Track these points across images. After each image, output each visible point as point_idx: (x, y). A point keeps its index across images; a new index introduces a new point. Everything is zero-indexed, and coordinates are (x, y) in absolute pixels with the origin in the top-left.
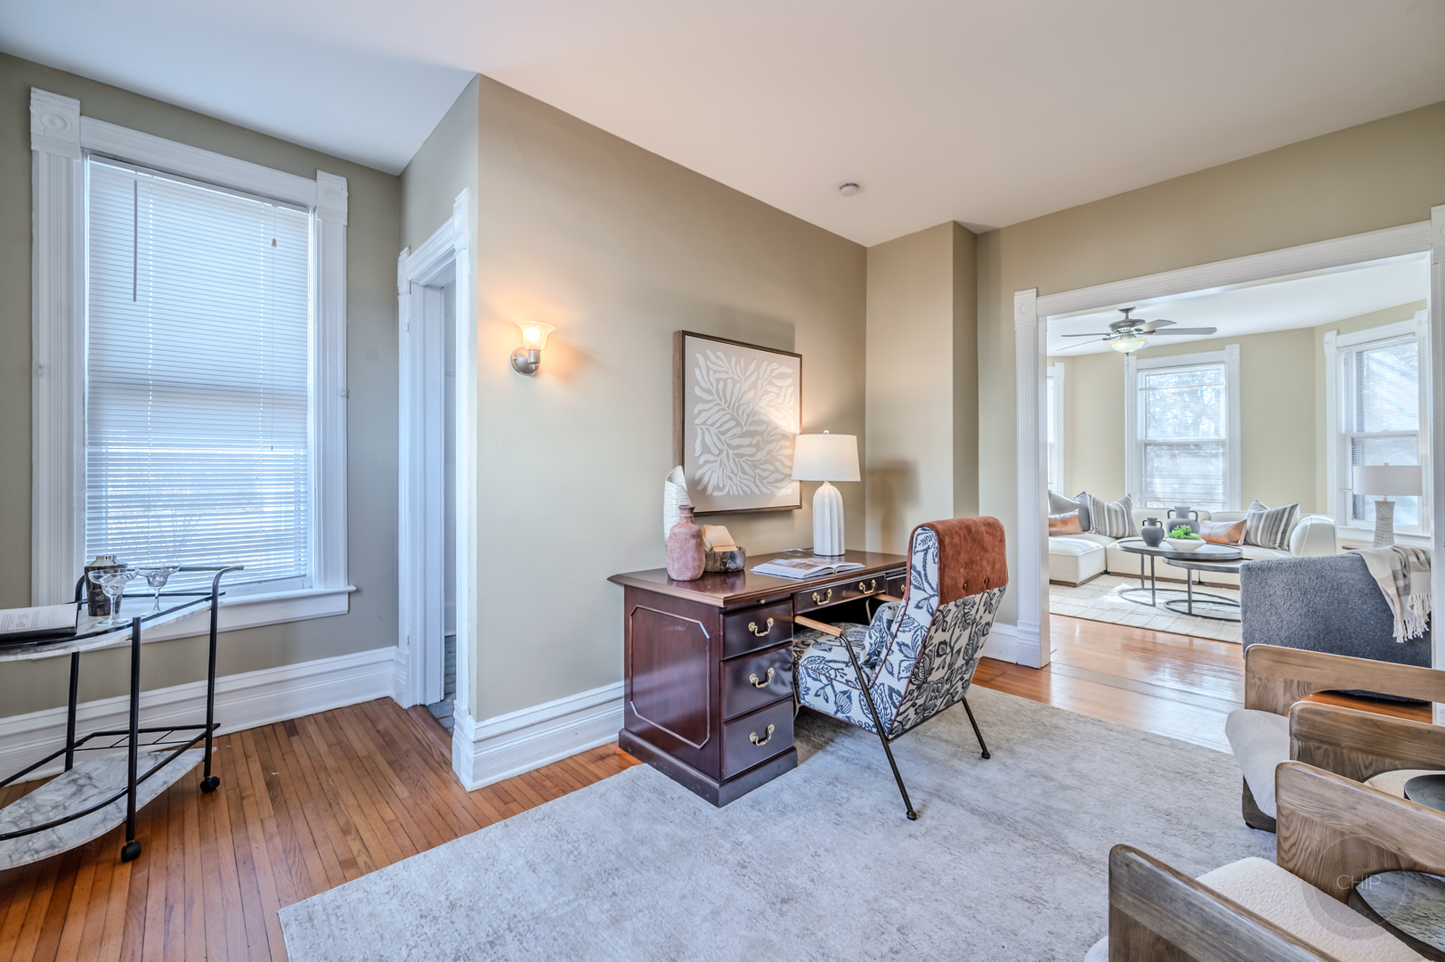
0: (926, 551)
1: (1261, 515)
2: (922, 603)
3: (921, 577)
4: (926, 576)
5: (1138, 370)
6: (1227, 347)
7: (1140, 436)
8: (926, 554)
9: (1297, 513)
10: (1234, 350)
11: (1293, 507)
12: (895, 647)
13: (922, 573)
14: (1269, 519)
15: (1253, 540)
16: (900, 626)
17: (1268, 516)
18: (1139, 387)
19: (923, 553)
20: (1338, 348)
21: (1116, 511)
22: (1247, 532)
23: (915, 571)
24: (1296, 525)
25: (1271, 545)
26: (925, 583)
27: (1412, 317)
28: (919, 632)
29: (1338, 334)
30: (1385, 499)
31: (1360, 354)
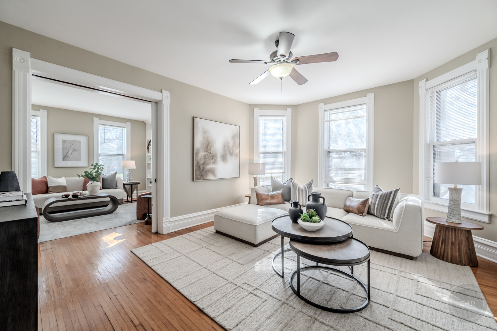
1: (377, 196)
5: (325, 111)
6: (368, 95)
7: (326, 147)
9: (399, 195)
10: (371, 96)
11: (396, 191)
14: (382, 199)
15: (372, 212)
17: (381, 196)
18: (326, 120)
20: (427, 90)
21: (302, 190)
22: (369, 206)
24: (398, 203)
25: (382, 217)
27: (475, 59)
29: (427, 81)
30: (456, 187)
31: (439, 92)
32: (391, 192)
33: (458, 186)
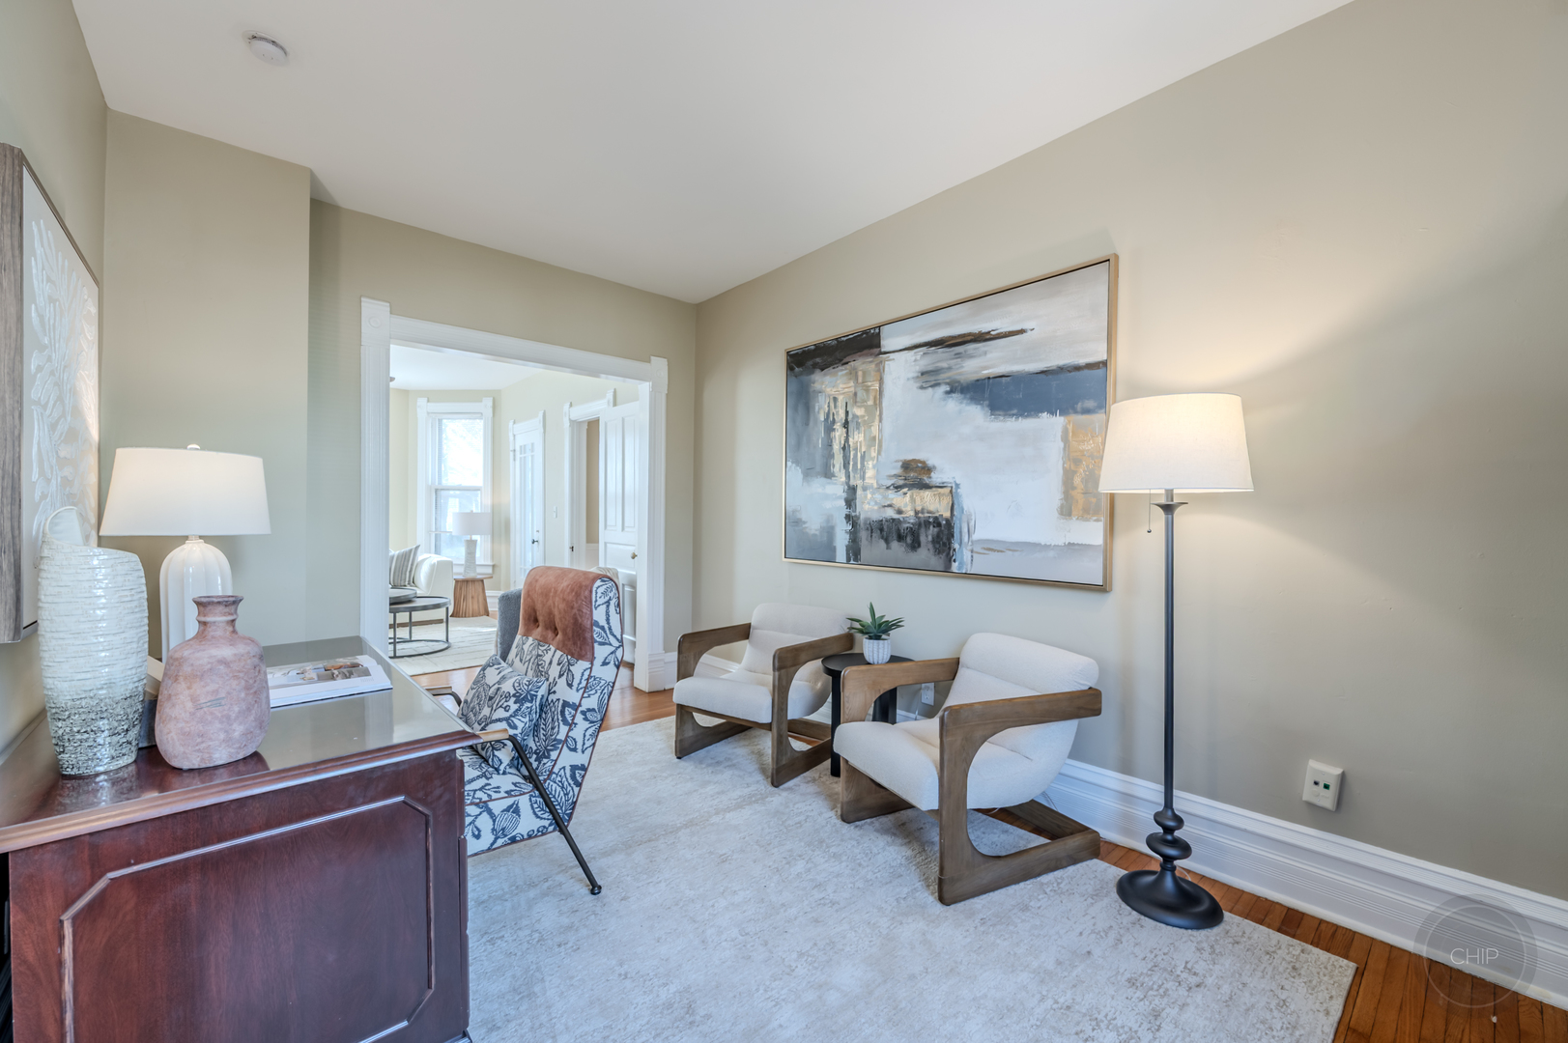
0: (608, 602)
2: (609, 658)
3: (605, 632)
4: (610, 629)
8: (608, 606)
9: (419, 552)
12: (579, 718)
13: (606, 626)
16: (584, 692)
19: (605, 606)
20: (428, 413)
23: (598, 626)
26: (610, 636)
27: (481, 401)
28: (606, 691)
29: (427, 401)
30: (471, 538)
31: (440, 421)
32: (411, 550)
33: (474, 537)
